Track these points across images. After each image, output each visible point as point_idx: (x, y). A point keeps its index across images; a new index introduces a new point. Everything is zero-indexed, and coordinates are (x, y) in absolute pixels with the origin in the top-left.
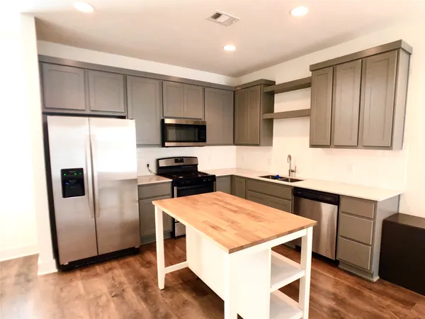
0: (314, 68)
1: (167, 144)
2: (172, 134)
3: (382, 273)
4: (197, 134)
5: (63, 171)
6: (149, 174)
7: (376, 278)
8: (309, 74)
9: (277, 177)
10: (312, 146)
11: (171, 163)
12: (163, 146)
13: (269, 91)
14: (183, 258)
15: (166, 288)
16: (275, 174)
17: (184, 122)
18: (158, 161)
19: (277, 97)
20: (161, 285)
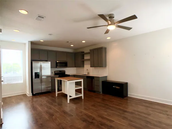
0: (90, 50)
1: (57, 67)
2: (58, 65)
3: (103, 92)
4: (65, 65)
5: (35, 73)
6: (52, 75)
7: (101, 93)
8: (89, 51)
9: (85, 75)
10: (91, 67)
11: (58, 72)
12: (56, 68)
13: (83, 54)
14: (61, 90)
15: (57, 96)
16: (85, 74)
17: (61, 62)
18: (55, 71)
19: (85, 55)
20: (56, 96)
